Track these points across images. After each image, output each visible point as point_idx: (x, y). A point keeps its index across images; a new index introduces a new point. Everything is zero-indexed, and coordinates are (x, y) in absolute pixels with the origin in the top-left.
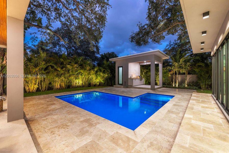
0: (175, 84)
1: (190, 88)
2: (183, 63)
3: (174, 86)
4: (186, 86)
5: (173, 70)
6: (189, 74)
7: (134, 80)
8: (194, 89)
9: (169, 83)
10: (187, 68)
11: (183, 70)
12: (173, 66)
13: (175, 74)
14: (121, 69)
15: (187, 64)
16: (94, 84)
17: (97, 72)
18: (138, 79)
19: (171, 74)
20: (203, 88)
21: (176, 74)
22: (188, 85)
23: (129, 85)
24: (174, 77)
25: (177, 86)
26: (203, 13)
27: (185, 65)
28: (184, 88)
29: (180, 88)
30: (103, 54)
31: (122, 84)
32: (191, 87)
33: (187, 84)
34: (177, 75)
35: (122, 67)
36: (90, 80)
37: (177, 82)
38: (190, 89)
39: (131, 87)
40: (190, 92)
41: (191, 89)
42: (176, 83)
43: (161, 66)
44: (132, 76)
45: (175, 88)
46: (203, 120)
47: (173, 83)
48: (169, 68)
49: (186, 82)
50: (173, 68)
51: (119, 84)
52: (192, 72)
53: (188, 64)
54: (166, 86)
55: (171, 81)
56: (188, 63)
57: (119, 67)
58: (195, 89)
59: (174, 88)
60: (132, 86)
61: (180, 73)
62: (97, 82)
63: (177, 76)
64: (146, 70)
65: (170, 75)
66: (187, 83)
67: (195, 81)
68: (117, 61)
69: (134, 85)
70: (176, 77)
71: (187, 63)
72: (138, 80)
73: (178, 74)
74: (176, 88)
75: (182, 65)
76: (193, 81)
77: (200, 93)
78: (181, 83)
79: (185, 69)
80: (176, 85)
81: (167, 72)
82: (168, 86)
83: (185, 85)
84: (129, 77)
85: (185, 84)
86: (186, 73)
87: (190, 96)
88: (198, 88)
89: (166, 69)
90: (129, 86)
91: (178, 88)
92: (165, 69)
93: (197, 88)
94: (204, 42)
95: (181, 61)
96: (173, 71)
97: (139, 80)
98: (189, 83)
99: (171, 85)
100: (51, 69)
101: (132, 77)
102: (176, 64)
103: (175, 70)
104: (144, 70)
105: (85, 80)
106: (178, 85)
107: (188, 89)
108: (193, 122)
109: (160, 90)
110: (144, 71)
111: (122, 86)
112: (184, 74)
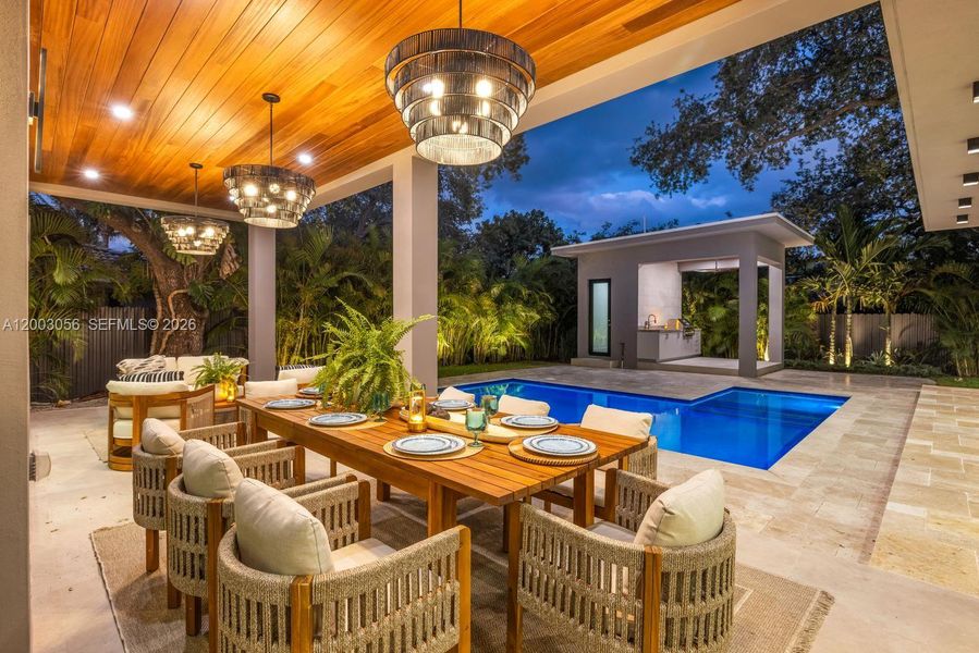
0: (837, 352)
1: (907, 369)
2: (876, 264)
3: (832, 362)
4: (888, 363)
5: (828, 295)
6: (902, 309)
7: (662, 337)
8: (923, 377)
9: (811, 348)
10: (894, 287)
11: (874, 296)
12: (832, 274)
13: (838, 313)
14: (601, 291)
15: (893, 267)
16: (486, 351)
17: (499, 301)
18: (678, 332)
19: (818, 313)
20: (963, 370)
21: (841, 309)
22: (898, 359)
23: (639, 357)
24: (833, 322)
25: (848, 362)
26: (969, 140)
27: (886, 272)
28: (881, 370)
29: (861, 372)
30: (488, 221)
31: (608, 354)
32: (910, 366)
33: (893, 356)
34: (849, 316)
35: (608, 281)
36: (472, 335)
37: (849, 346)
38: (905, 374)
39: (652, 363)
40: (912, 386)
41: (912, 375)
42: (844, 352)
43: (776, 276)
44: (652, 319)
45: (839, 369)
46: (965, 450)
47: (827, 348)
48: (811, 287)
49: (888, 346)
50: (828, 285)
51: (591, 352)
52: (915, 302)
53: (899, 267)
54: (798, 364)
55: (821, 342)
56: (896, 267)
57: (591, 283)
58: (930, 375)
59: (833, 369)
60: (654, 361)
61: (858, 310)
62: (499, 346)
63: (849, 321)
64: (706, 294)
65: (812, 317)
66: (892, 350)
67: (928, 343)
68: (582, 255)
69: (661, 357)
70: (841, 324)
71: (895, 263)
72: (675, 335)
73: (853, 312)
74: (845, 370)
75: (872, 271)
76: (920, 344)
77: (953, 389)
78: (863, 352)
79: (884, 288)
80: (844, 359)
81: (803, 301)
82: (808, 363)
83: (885, 359)
84: (641, 324)
85: (885, 352)
86: (889, 307)
87: (913, 399)
88: (943, 371)
89: (797, 292)
90: (640, 360)
91: (854, 370)
92: (793, 288)
93: (937, 370)
94: (970, 199)
95: (864, 258)
96: (830, 300)
97: (681, 335)
98: (903, 348)
99: (820, 357)
100: (352, 289)
101: (653, 324)
102: (846, 270)
103: (838, 295)
104: (696, 296)
105: (456, 334)
106: (853, 360)
107: (898, 373)
108: (934, 452)
109: (778, 378)
110: (692, 299)
111: (611, 363)
112: (879, 310)
